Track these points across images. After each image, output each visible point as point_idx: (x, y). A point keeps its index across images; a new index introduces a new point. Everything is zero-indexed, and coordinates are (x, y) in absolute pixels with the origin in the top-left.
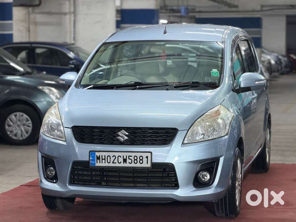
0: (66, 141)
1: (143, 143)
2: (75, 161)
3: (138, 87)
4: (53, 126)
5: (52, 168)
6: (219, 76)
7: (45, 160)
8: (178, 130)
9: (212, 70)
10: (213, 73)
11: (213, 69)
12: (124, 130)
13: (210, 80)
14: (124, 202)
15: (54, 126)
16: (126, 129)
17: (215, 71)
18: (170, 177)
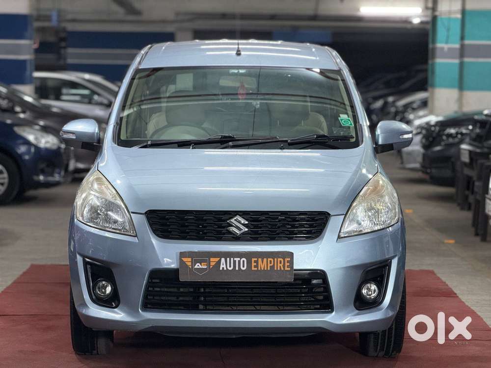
0: (136, 236)
1: (272, 237)
2: (154, 269)
3: (231, 143)
4: (99, 211)
5: (104, 282)
6: (353, 125)
7: (91, 268)
8: (329, 214)
9: (340, 117)
10: (343, 121)
11: (341, 115)
12: (240, 215)
13: (342, 133)
14: (234, 337)
15: (101, 210)
16: (243, 214)
17: (343, 117)
18: (315, 292)
